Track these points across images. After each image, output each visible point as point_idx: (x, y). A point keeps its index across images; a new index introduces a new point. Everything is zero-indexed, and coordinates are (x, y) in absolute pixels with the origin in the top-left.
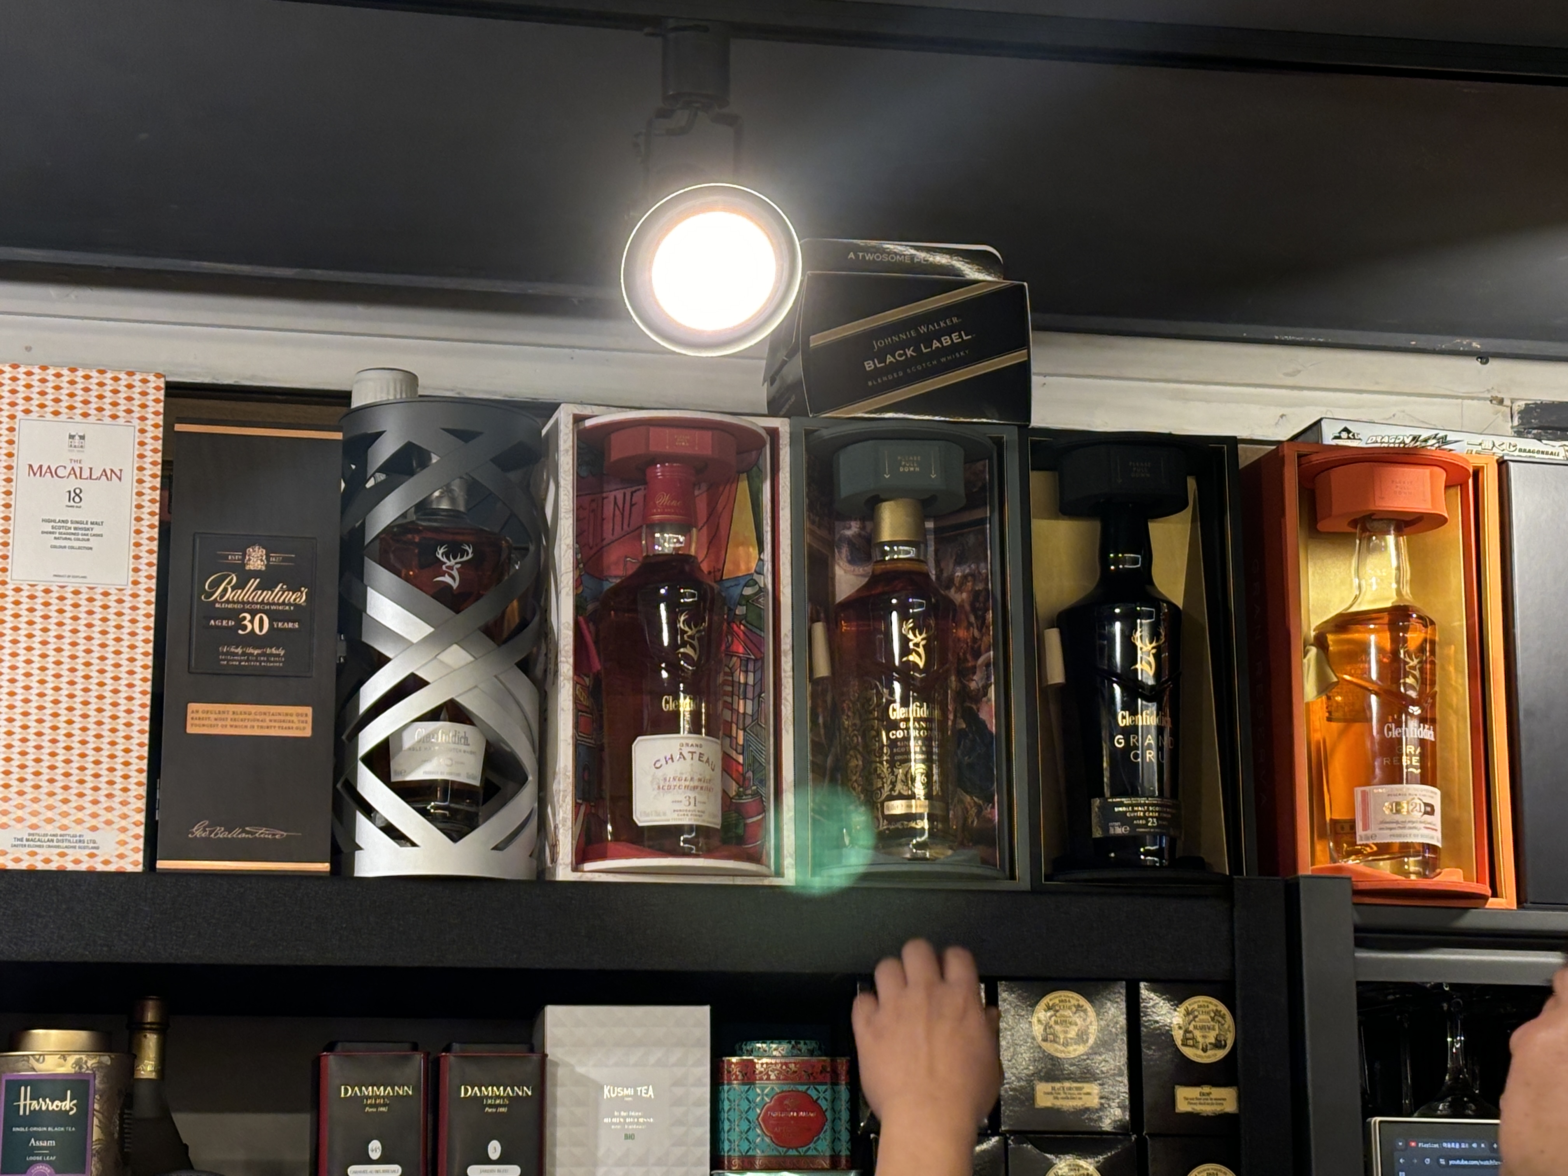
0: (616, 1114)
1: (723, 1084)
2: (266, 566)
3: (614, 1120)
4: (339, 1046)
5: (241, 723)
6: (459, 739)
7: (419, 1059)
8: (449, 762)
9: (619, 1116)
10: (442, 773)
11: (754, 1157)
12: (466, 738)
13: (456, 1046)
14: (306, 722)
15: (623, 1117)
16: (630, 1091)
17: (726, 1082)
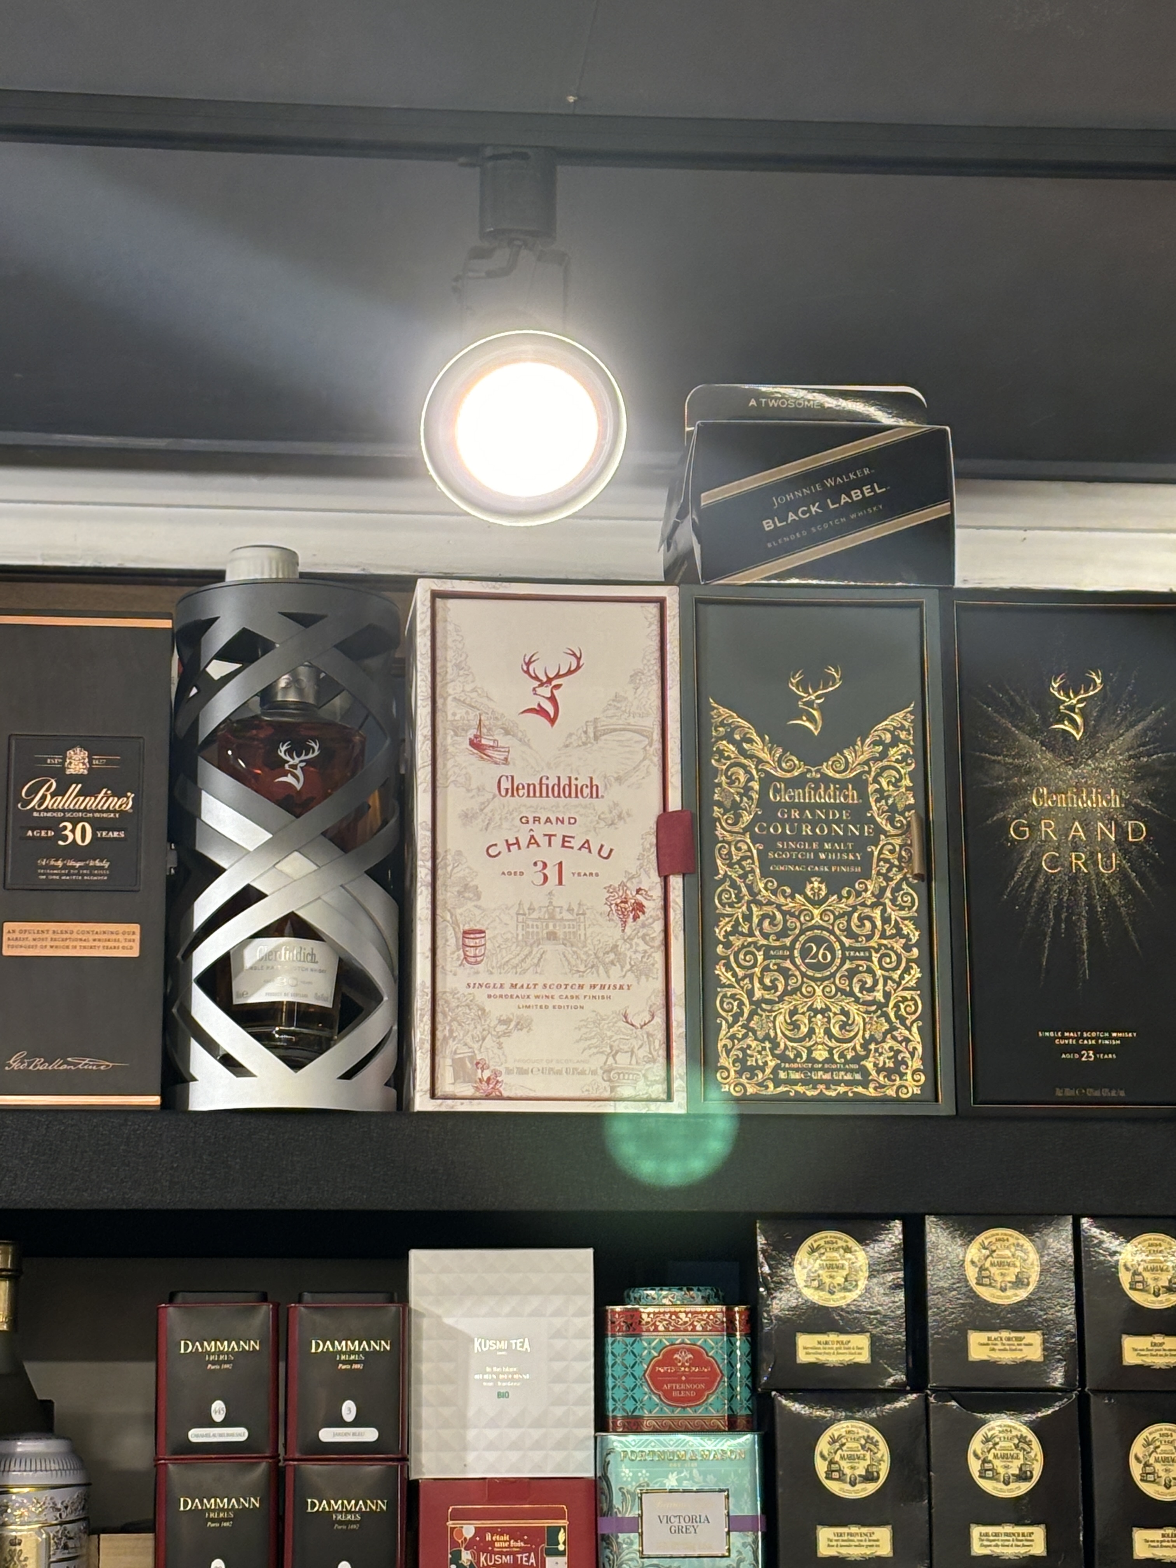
0: (488, 1369)
1: (607, 1336)
2: (90, 770)
3: (486, 1377)
4: (180, 1297)
5: (62, 944)
6: (306, 956)
7: (265, 1310)
8: (295, 982)
9: (492, 1373)
10: (286, 995)
11: (641, 1417)
12: (313, 955)
13: (307, 1296)
14: (134, 941)
15: (494, 1373)
16: (504, 1345)
17: (610, 1334)
